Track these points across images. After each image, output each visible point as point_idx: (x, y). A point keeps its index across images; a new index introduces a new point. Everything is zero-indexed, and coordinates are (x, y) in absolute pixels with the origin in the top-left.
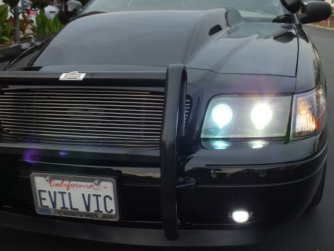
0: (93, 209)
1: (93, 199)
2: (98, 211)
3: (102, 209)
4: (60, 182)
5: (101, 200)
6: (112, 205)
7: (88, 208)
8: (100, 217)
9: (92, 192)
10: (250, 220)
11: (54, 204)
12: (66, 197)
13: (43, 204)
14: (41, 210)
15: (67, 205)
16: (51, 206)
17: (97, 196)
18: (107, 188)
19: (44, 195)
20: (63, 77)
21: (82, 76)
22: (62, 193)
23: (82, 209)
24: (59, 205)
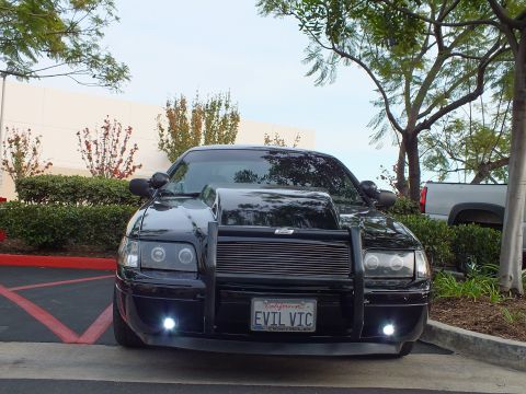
0: (297, 323)
1: (298, 316)
2: (301, 325)
3: (303, 323)
4: (274, 304)
5: (304, 316)
6: (311, 321)
7: (292, 323)
8: (301, 330)
9: (298, 310)
11: (266, 323)
12: (277, 316)
13: (258, 322)
14: (255, 328)
15: (277, 322)
17: (301, 314)
18: (309, 307)
19: (259, 316)
20: (277, 231)
21: (292, 231)
22: (274, 313)
23: (286, 322)
24: (270, 323)
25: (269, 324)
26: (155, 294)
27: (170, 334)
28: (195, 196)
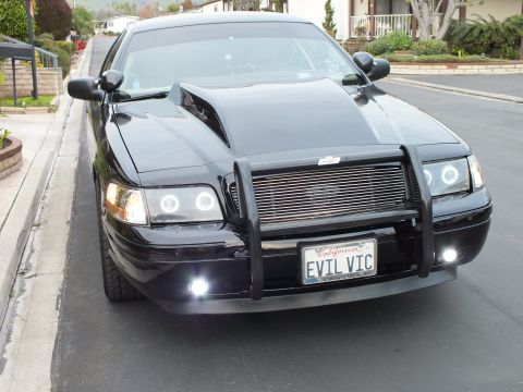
0: (354, 271)
1: (356, 260)
2: (360, 270)
3: (363, 267)
4: (328, 250)
5: (363, 259)
6: (372, 263)
7: (350, 269)
8: (362, 275)
9: (356, 254)
10: (459, 256)
11: (320, 273)
12: (332, 263)
13: (311, 274)
14: (308, 281)
15: (333, 271)
16: (316, 275)
17: (360, 257)
18: (369, 248)
19: (311, 266)
20: (321, 163)
21: (337, 161)
22: (329, 261)
23: (346, 271)
25: (324, 275)
26: (181, 258)
27: (201, 299)
28: (162, 96)
